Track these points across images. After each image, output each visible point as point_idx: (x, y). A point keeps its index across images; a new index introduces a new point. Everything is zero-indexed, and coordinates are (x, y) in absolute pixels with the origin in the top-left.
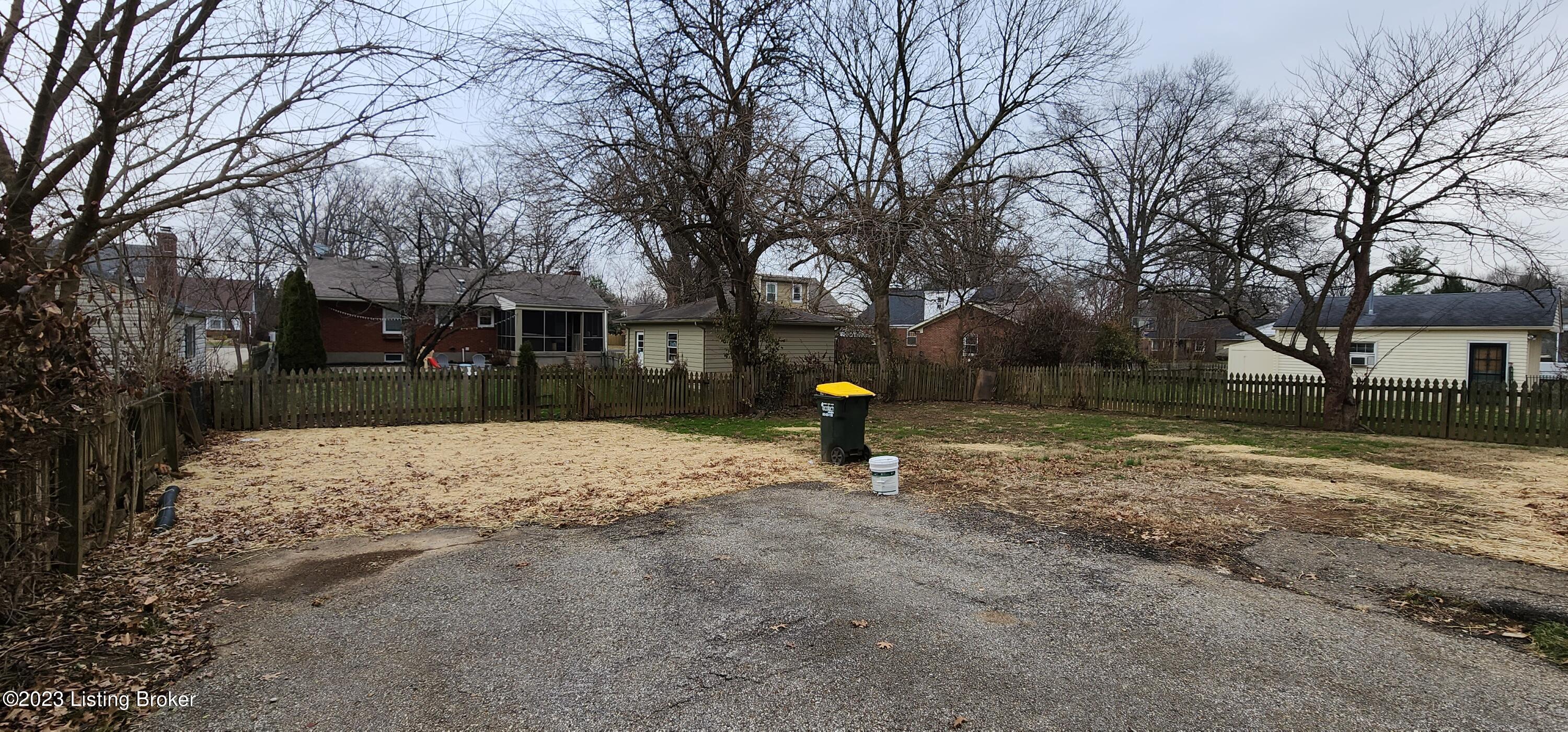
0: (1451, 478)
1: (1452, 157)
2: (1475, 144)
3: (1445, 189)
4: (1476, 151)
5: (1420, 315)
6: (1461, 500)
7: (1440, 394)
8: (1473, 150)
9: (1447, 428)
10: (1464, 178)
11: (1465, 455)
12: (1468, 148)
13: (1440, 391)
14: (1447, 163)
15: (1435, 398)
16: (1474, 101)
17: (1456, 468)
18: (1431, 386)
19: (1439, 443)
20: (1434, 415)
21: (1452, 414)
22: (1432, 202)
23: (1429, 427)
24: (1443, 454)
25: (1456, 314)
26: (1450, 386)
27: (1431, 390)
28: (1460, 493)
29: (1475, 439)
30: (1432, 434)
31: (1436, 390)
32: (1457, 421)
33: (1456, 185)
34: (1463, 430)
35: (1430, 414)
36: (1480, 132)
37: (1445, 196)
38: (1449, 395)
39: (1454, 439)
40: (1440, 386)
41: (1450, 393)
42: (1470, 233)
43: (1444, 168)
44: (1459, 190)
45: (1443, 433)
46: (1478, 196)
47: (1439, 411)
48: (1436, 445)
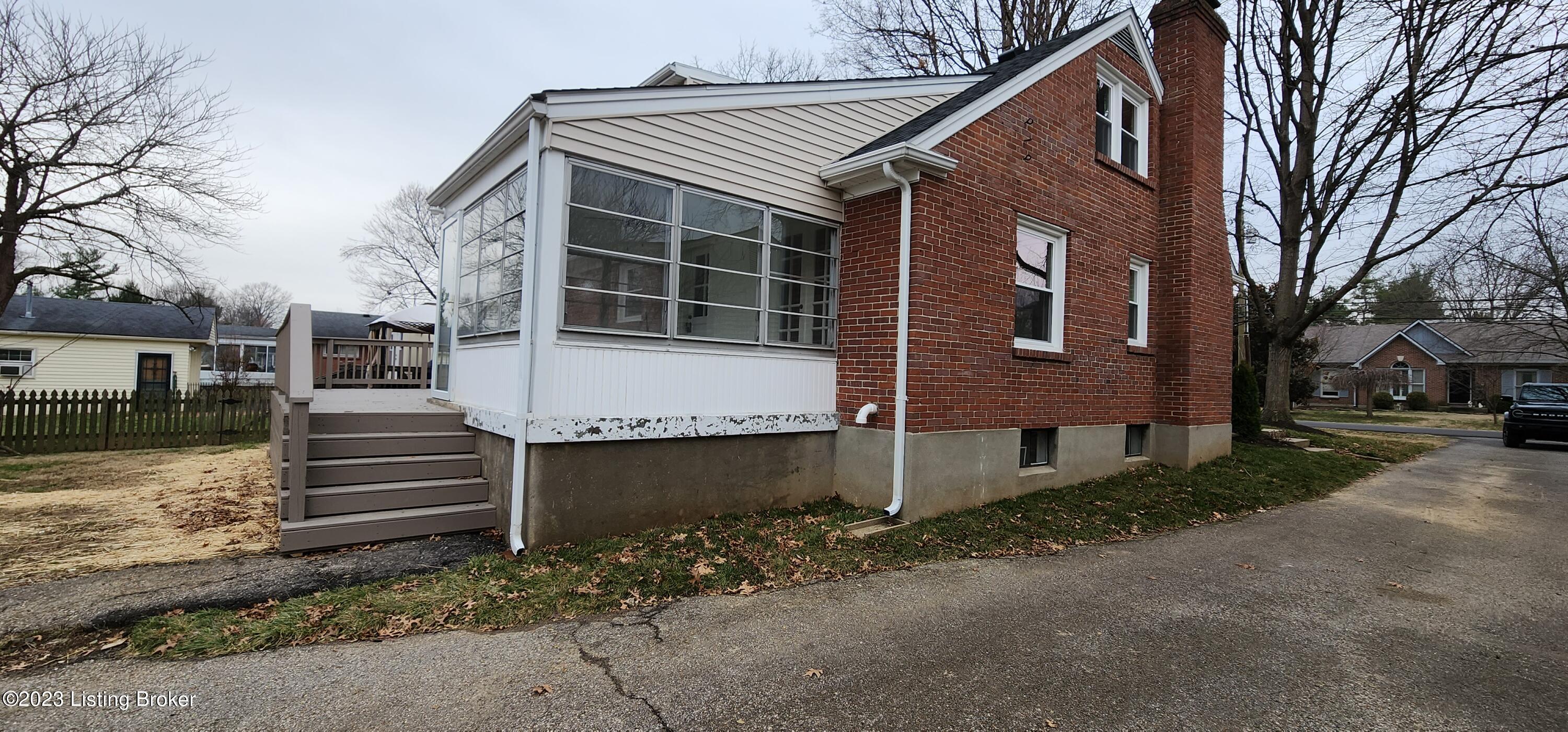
0: (95, 492)
1: (111, 166)
2: (136, 160)
3: (105, 197)
4: (136, 167)
5: (88, 322)
6: (95, 516)
7: (99, 405)
8: (134, 166)
9: (107, 439)
10: (125, 190)
11: (116, 465)
12: (129, 161)
13: (100, 402)
14: (107, 171)
15: (94, 409)
16: (134, 118)
17: (105, 481)
18: (90, 397)
19: (96, 456)
20: (93, 427)
21: (111, 425)
22: (92, 206)
23: (88, 440)
24: (95, 467)
25: (126, 324)
26: (110, 397)
27: (90, 402)
28: (97, 508)
29: (134, 448)
30: (90, 447)
31: (95, 401)
32: (118, 431)
33: (118, 195)
34: (122, 439)
35: (88, 424)
36: (140, 151)
37: (105, 203)
38: (109, 405)
39: (113, 450)
40: (100, 397)
41: (110, 404)
42: (130, 246)
43: (104, 175)
44: (121, 201)
45: (101, 443)
46: (138, 211)
47: (98, 425)
48: (90, 459)
